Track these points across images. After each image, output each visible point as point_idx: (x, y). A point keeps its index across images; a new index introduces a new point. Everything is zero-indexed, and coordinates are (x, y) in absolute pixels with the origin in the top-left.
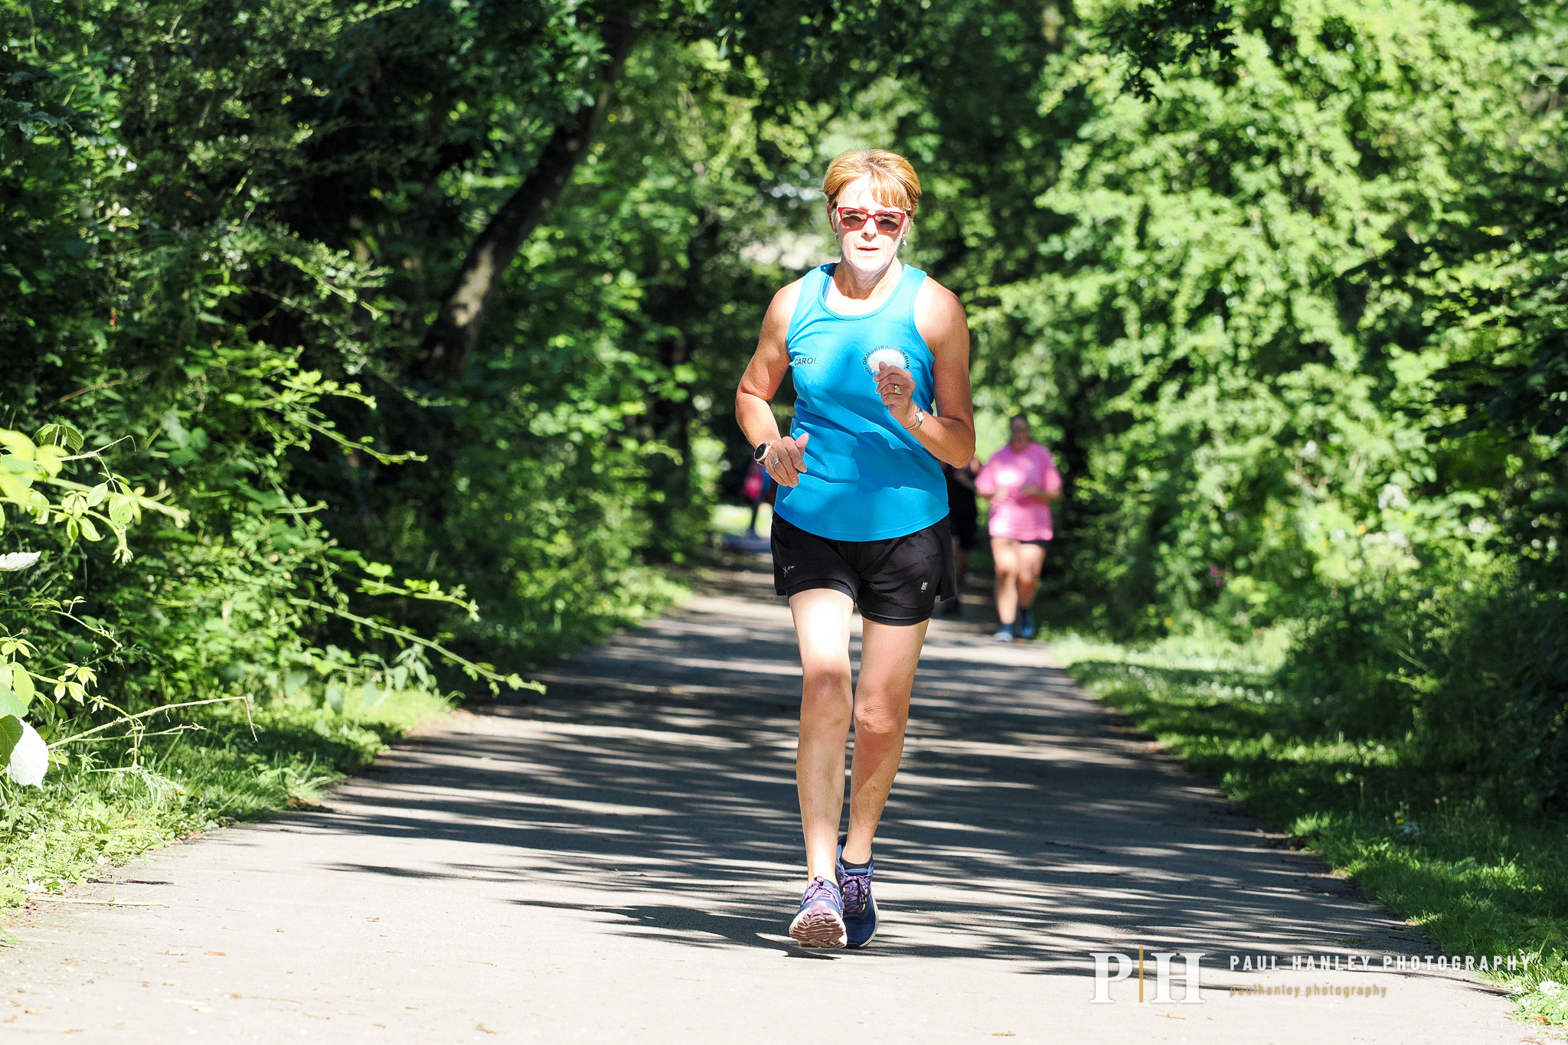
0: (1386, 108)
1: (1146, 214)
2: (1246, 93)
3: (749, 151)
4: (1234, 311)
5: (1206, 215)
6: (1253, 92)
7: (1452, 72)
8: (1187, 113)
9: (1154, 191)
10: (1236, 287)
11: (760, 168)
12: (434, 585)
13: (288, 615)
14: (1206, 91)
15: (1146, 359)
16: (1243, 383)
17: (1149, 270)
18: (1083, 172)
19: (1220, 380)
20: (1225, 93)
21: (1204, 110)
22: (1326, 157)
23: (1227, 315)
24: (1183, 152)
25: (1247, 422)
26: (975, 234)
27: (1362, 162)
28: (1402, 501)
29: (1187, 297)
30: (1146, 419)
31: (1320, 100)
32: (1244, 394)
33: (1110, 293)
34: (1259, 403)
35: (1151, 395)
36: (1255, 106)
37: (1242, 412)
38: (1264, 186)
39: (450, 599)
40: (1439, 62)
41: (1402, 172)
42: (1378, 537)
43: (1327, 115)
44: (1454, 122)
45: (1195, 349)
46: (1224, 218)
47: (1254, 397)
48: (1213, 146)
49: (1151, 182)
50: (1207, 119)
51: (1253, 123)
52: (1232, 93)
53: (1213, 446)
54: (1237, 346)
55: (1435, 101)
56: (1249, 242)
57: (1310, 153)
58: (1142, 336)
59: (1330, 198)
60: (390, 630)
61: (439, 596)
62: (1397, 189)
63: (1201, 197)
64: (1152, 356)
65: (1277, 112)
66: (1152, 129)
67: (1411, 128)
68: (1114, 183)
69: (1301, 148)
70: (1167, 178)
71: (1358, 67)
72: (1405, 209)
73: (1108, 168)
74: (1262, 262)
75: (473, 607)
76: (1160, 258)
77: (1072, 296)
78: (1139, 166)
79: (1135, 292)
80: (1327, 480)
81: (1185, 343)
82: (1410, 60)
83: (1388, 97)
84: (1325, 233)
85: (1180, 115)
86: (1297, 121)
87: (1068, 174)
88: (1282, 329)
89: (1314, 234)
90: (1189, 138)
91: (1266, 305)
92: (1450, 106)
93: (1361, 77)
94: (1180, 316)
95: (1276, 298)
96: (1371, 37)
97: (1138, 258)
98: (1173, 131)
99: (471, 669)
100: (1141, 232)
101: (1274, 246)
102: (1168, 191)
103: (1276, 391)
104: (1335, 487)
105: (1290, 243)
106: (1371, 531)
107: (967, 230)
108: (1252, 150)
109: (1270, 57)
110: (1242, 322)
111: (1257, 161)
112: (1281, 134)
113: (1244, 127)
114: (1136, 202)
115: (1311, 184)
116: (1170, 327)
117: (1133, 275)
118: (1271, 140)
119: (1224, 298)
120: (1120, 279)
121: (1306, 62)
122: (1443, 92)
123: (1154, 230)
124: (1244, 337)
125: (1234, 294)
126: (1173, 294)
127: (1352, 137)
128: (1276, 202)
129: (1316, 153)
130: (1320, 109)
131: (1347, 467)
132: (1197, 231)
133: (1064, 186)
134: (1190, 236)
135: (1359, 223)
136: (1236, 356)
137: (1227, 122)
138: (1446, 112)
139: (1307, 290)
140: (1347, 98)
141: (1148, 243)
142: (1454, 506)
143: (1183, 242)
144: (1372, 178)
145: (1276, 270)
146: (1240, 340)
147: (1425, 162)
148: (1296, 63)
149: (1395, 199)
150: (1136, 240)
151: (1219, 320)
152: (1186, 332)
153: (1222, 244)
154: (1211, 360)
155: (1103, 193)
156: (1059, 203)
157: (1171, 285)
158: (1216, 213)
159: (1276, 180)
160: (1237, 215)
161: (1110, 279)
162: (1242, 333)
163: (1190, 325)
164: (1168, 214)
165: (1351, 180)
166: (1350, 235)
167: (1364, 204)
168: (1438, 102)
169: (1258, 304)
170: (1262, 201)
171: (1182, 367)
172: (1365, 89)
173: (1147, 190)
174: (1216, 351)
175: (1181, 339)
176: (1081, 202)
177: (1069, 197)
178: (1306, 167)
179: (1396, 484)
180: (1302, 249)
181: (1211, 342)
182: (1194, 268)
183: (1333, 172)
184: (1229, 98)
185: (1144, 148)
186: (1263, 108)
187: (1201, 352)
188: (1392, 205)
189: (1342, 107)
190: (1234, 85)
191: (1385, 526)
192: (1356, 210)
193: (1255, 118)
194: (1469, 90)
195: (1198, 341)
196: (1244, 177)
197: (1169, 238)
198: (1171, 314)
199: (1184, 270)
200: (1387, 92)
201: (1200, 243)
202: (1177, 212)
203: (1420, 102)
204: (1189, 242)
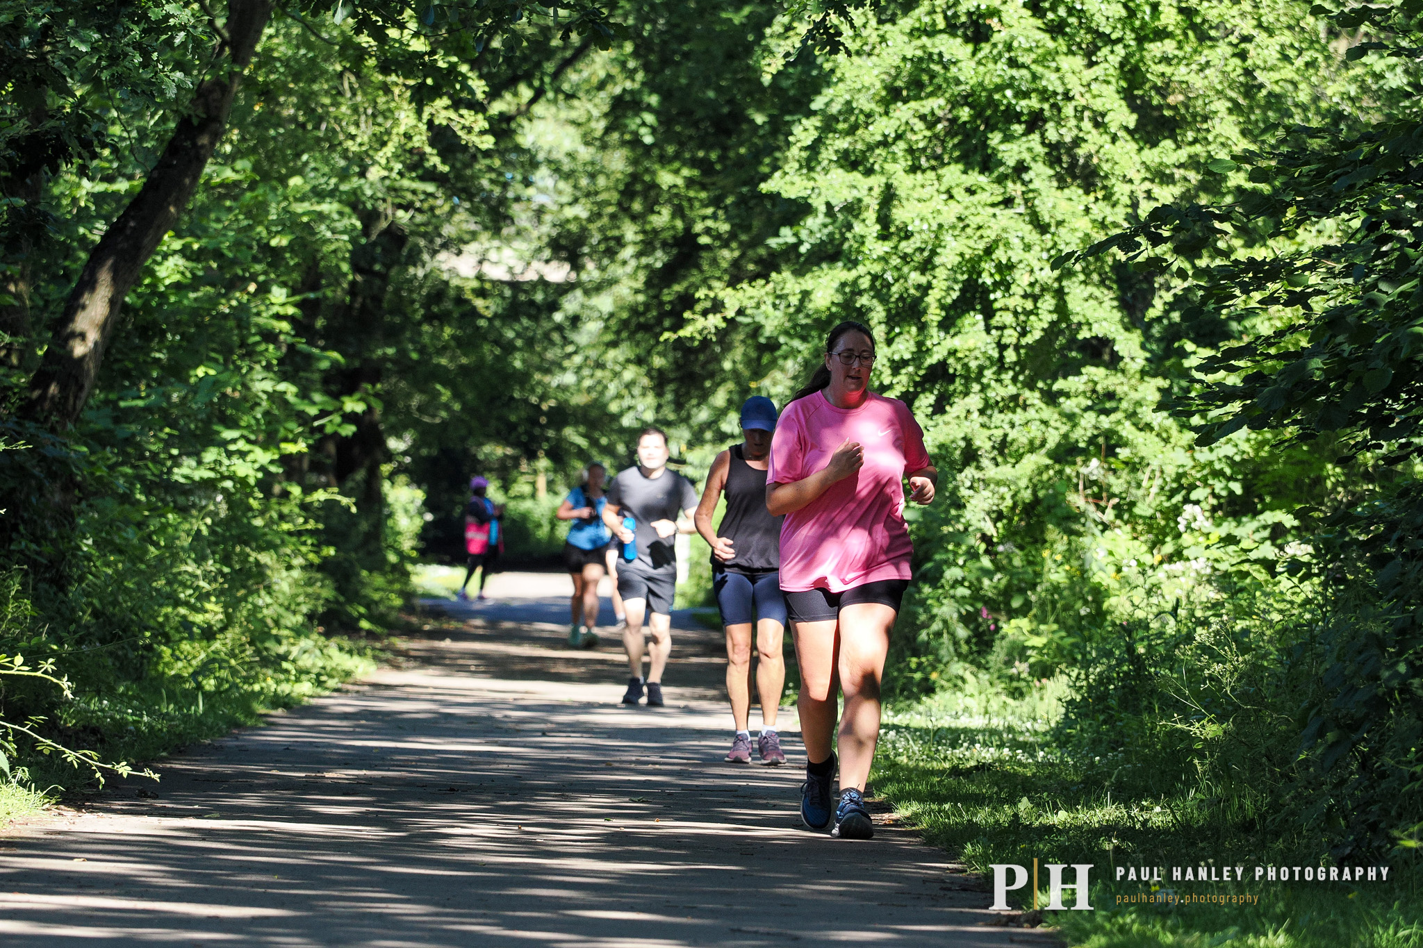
0: (1166, 60)
1: (889, 197)
2: (1001, 47)
3: (420, 140)
4: (996, 306)
5: (959, 193)
6: (1009, 47)
7: (1243, 15)
8: (933, 76)
9: (897, 171)
10: (998, 278)
11: (434, 160)
12: (19, 659)
14: (953, 47)
15: (898, 366)
16: (1012, 390)
17: (895, 261)
18: (814, 149)
19: (984, 388)
20: (976, 51)
21: (953, 70)
22: (1099, 122)
23: (989, 313)
24: (930, 121)
25: (1020, 437)
26: (708, 231)
27: (1140, 124)
28: (1204, 523)
29: (942, 290)
31: (1089, 53)
32: (1014, 403)
33: (851, 291)
34: (1031, 413)
36: (1013, 63)
37: (1013, 426)
38: (1027, 157)
39: (39, 674)
41: (1190, 135)
42: (1178, 567)
43: (1097, 71)
44: (1248, 73)
45: (953, 353)
46: (982, 197)
47: (1025, 407)
48: (965, 113)
49: (895, 161)
50: (958, 82)
51: (1011, 83)
52: (986, 48)
53: (979, 468)
54: (1002, 347)
55: (1223, 49)
56: (1012, 224)
57: (1080, 118)
58: (889, 342)
59: (1106, 167)
61: (26, 671)
62: (1183, 155)
63: (953, 173)
64: (904, 363)
65: (1038, 69)
66: (893, 95)
67: (1197, 82)
68: (850, 161)
69: (1068, 110)
70: (910, 151)
71: (1132, 13)
72: (1194, 177)
73: (843, 143)
74: (1028, 248)
75: (65, 683)
76: (907, 247)
77: (806, 294)
78: (879, 138)
79: (880, 288)
80: (1116, 500)
81: (940, 346)
83: (1169, 46)
84: (1101, 210)
85: (925, 78)
86: (1061, 79)
87: (794, 152)
88: (1053, 324)
89: (1087, 210)
90: (936, 104)
91: (1035, 298)
92: (1243, 56)
93: (1137, 23)
94: (934, 315)
95: (1044, 289)
97: (886, 247)
98: (918, 98)
99: (71, 756)
100: (884, 220)
101: (1043, 228)
102: (914, 169)
103: (1051, 398)
104: (1125, 509)
105: (1060, 223)
106: (1170, 559)
107: (699, 227)
108: (1012, 115)
110: (1008, 318)
111: (1018, 128)
112: (1044, 95)
113: (1000, 88)
114: (877, 181)
115: (1081, 152)
116: (922, 327)
117: (877, 268)
118: (1034, 102)
119: (985, 291)
120: (863, 273)
121: (1073, 10)
122: (1233, 39)
123: (899, 215)
124: (1010, 337)
125: (996, 286)
126: (925, 289)
127: (1128, 96)
128: (1040, 174)
129: (1087, 114)
130: (1091, 64)
131: (1139, 486)
132: (949, 213)
133: (791, 167)
134: (940, 219)
135: (1141, 195)
136: (1001, 357)
137: (981, 84)
138: (1237, 61)
139: (1082, 277)
140: (1119, 49)
141: (893, 229)
142: (1265, 527)
143: (935, 227)
144: (1154, 145)
145: (1045, 255)
146: (1004, 341)
147: (1216, 121)
148: (1062, 11)
149: (1181, 166)
150: (878, 227)
151: (980, 317)
152: (942, 334)
153: (979, 228)
154: (973, 365)
155: (838, 174)
156: (788, 187)
157: (923, 280)
158: (970, 191)
159: (1041, 150)
160: (996, 192)
161: (850, 276)
162: (1007, 332)
163: (946, 325)
164: (916, 195)
165: (1128, 146)
166: (1129, 210)
167: (1144, 174)
168: (1229, 51)
169: (1025, 296)
170: (1026, 177)
171: (939, 374)
172: (1140, 40)
173: (889, 167)
174: (977, 353)
175: (935, 341)
176: (812, 184)
177: (797, 179)
178: (1075, 132)
179: (1197, 502)
180: (1074, 230)
181: (971, 343)
182: (948, 257)
183: (1107, 138)
184: (980, 55)
185: (885, 118)
186: (1023, 66)
187: (959, 355)
188: (1178, 173)
189: (1115, 60)
190: (987, 40)
191: (1185, 553)
192: (1137, 182)
193: (1012, 78)
194: (1264, 35)
195: (956, 343)
196: (1002, 147)
197: (917, 222)
198: (925, 312)
199: (937, 261)
200: (1167, 41)
201: (953, 227)
202: (924, 193)
203: (1206, 52)
204: (940, 226)
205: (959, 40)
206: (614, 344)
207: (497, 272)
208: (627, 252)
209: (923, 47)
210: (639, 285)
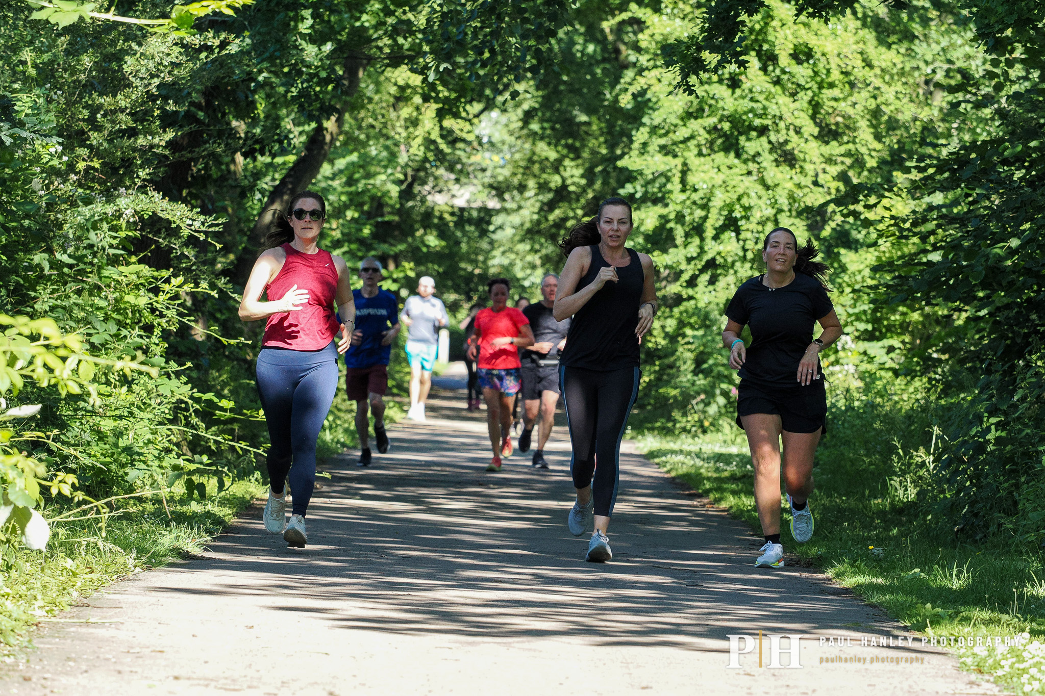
0: (836, 100)
1: (685, 170)
2: (747, 91)
3: (435, 135)
4: (742, 228)
5: (724, 169)
6: (751, 91)
7: (876, 76)
8: (710, 106)
9: (691, 155)
10: (743, 214)
11: (443, 146)
13: (169, 436)
14: (722, 91)
15: (689, 260)
17: (689, 204)
18: (645, 144)
20: (733, 93)
21: (721, 104)
22: (798, 131)
23: (738, 232)
24: (708, 130)
26: (574, 184)
27: (820, 133)
28: (850, 345)
29: (715, 220)
30: (690, 298)
31: (793, 94)
33: (664, 219)
35: (692, 283)
36: (753, 100)
38: (760, 149)
40: (867, 68)
41: (846, 139)
42: (837, 368)
43: (797, 105)
44: (878, 106)
45: (719, 253)
46: (734, 170)
48: (726, 126)
49: (690, 151)
50: (724, 109)
51: (752, 110)
52: (738, 92)
54: (745, 250)
55: (865, 94)
56: (750, 184)
57: (788, 129)
58: (686, 246)
59: (801, 156)
60: (232, 443)
62: (843, 149)
63: (720, 157)
64: (692, 259)
65: (766, 103)
66: (689, 115)
67: (851, 111)
68: (665, 150)
69: (782, 125)
70: (699, 146)
71: (816, 73)
72: (848, 161)
73: (663, 141)
76: (696, 197)
77: (642, 222)
78: (682, 139)
79: (680, 218)
81: (712, 249)
82: (849, 68)
83: (836, 92)
84: (798, 178)
85: (706, 107)
86: (779, 108)
87: (636, 145)
89: (791, 178)
90: (711, 121)
91: (762, 223)
93: (819, 79)
94: (709, 233)
95: (768, 219)
96: (824, 55)
97: (683, 197)
98: (702, 117)
100: (683, 182)
101: (767, 188)
102: (700, 154)
105: (776, 185)
106: (832, 364)
107: (569, 182)
108: (751, 128)
109: (760, 69)
110: (748, 235)
111: (754, 134)
112: (769, 117)
113: (746, 113)
114: (679, 161)
115: (789, 147)
116: (702, 239)
117: (679, 208)
118: (763, 121)
119: (736, 220)
120: (671, 211)
121: (783, 72)
122: (870, 88)
123: (691, 179)
124: (750, 245)
125: (742, 218)
126: (705, 218)
127: (813, 117)
128: (767, 160)
129: (792, 127)
130: (795, 101)
132: (719, 179)
133: (634, 153)
134: (714, 182)
135: (820, 171)
136: (745, 256)
137: (736, 110)
138: (873, 100)
139: (788, 214)
140: (810, 93)
141: (688, 187)
142: (884, 347)
143: (710, 186)
144: (827, 143)
145: (768, 202)
146: (747, 247)
147: (860, 132)
148: (778, 72)
149: (842, 155)
150: (680, 186)
151: (733, 234)
152: (713, 242)
153: (734, 187)
154: (730, 260)
155: (659, 157)
156: (633, 164)
157: (703, 213)
158: (730, 168)
159: (768, 146)
160: (743, 168)
161: (664, 211)
162: (748, 242)
163: (716, 238)
164: (700, 169)
165: (814, 144)
166: (814, 179)
167: (822, 160)
168: (868, 95)
169: (758, 223)
170: (759, 159)
171: (711, 264)
172: (821, 87)
173: (686, 154)
174: (732, 254)
175: (710, 247)
176: (645, 163)
177: (637, 160)
178: (785, 137)
179: (848, 334)
180: (784, 189)
181: (729, 248)
182: (717, 202)
183: (803, 140)
184: (736, 95)
185: (684, 128)
186: (757, 101)
187: (723, 255)
188: (840, 159)
189: (807, 99)
190: (739, 87)
191: (841, 361)
192: (817, 163)
193: (753, 107)
194: (887, 86)
195: (721, 248)
196: (747, 144)
197: (701, 184)
198: (704, 231)
199: (711, 204)
200: (835, 89)
201: (721, 186)
202: (705, 168)
203: (856, 95)
204: (713, 186)
205: (725, 87)
206: (522, 241)
207: (460, 202)
208: (530, 193)
209: (706, 91)
210: (536, 210)
